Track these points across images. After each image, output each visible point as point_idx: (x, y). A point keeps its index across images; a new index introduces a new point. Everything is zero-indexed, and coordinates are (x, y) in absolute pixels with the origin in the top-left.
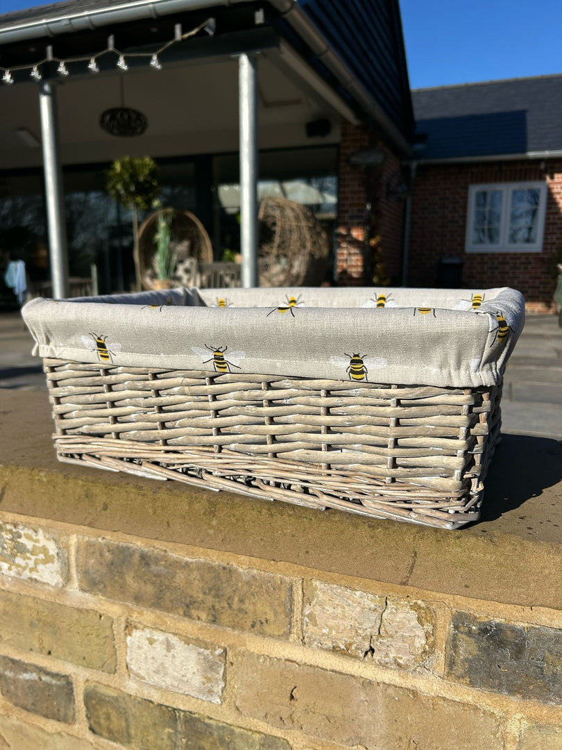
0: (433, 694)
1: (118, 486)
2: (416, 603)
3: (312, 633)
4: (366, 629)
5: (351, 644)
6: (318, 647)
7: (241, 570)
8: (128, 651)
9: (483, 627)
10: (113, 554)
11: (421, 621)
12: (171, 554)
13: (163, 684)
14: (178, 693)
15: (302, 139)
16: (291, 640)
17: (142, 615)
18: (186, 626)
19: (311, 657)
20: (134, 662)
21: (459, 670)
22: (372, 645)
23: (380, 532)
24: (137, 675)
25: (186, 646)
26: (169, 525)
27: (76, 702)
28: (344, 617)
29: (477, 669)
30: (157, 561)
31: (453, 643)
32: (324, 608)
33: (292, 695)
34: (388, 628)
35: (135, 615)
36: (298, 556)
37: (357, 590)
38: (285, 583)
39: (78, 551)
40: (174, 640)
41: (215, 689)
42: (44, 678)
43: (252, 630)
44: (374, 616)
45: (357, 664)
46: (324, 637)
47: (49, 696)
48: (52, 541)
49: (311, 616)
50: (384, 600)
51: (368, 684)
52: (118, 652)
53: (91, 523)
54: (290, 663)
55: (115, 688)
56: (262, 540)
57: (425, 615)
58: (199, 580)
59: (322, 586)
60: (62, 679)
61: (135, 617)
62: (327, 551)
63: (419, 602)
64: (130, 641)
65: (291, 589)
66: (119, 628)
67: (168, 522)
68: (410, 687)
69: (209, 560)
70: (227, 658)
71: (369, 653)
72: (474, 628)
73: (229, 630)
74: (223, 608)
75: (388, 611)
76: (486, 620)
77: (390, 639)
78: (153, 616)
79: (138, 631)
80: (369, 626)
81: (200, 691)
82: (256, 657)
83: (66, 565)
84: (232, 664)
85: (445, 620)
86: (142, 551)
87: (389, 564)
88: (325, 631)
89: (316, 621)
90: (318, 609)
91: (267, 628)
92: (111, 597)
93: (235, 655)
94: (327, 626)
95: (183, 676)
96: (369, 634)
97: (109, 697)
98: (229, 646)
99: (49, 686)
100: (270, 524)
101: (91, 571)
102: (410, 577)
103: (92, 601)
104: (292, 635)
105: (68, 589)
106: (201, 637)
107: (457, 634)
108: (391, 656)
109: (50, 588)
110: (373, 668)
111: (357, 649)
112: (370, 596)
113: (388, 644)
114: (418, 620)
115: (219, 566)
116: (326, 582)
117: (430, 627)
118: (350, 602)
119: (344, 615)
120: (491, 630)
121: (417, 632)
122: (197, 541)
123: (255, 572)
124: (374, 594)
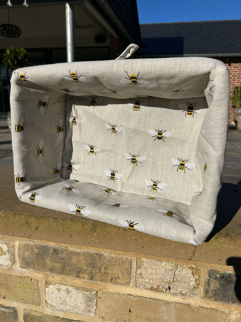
0: (197, 305)
1: (44, 218)
2: (191, 266)
3: (141, 282)
4: (167, 279)
5: (159, 286)
6: (143, 288)
7: (106, 255)
8: (47, 295)
9: (222, 275)
10: (38, 249)
12: (69, 248)
13: (65, 309)
14: (73, 313)
15: (93, 44)
16: (130, 285)
17: (54, 277)
18: (78, 282)
19: (140, 293)
20: (49, 300)
21: (210, 294)
22: (170, 286)
24: (52, 306)
25: (77, 291)
26: (71, 236)
27: (19, 319)
29: (218, 294)
30: (62, 252)
31: (208, 283)
32: (147, 270)
33: (130, 310)
34: (178, 278)
35: (50, 278)
36: (138, 249)
37: (163, 262)
38: (128, 259)
39: (19, 249)
40: (71, 289)
41: (92, 310)
42: (2, 309)
43: (111, 282)
44: (171, 273)
45: (162, 294)
46: (146, 283)
47: (5, 317)
48: (5, 244)
49: (141, 274)
50: (176, 266)
51: (167, 303)
52: (41, 296)
53: (29, 236)
54: (130, 296)
55: (39, 312)
56: (120, 242)
57: (195, 272)
58: (84, 260)
59: (146, 260)
60: (12, 309)
61: (50, 279)
62: (153, 246)
63: (193, 266)
64: (48, 290)
65: (131, 263)
66: (42, 285)
68: (187, 303)
69: (89, 251)
70: (98, 295)
71: (168, 289)
72: (218, 276)
73: (99, 282)
74: (96, 272)
75: (178, 270)
76: (224, 272)
77: (179, 283)
78: (60, 278)
79: (52, 285)
80: (169, 278)
81: (84, 311)
82: (112, 294)
83: (13, 255)
84: (100, 298)
85: (204, 273)
86: (54, 247)
87: (183, 251)
88: (147, 280)
89: (143, 276)
90: (144, 270)
91: (118, 280)
92: (38, 270)
93: (102, 294)
94: (148, 278)
95: (75, 305)
96: (168, 281)
97: (36, 316)
98: (99, 290)
99: (4, 313)
100: (124, 234)
101: (26, 258)
102: (193, 256)
103: (27, 272)
104: (131, 283)
105: (14, 267)
106: (85, 286)
107: (210, 279)
108: (179, 290)
109: (4, 267)
110: (170, 296)
111: (162, 288)
112: (170, 264)
113: (177, 285)
114: (192, 274)
115: (95, 253)
116: (148, 258)
117: (198, 277)
118: (160, 267)
119: (157, 273)
120: (226, 277)
121: (191, 279)
122: (86, 243)
123: (113, 255)
124: (172, 263)
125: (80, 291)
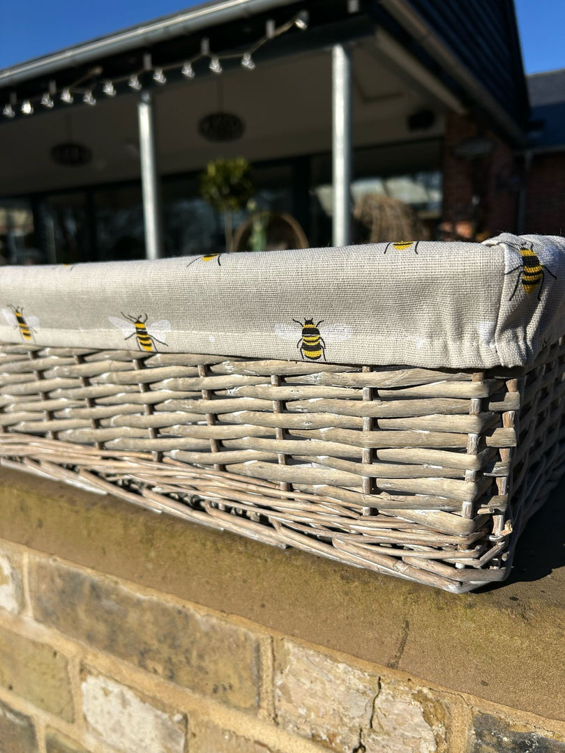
1: (52, 499)
2: (420, 692)
3: (286, 712)
4: (353, 718)
5: (335, 735)
6: (294, 731)
7: (198, 617)
8: (84, 700)
9: (519, 741)
10: (63, 580)
11: (428, 719)
12: (121, 588)
13: (121, 745)
15: (402, 132)
16: (260, 717)
17: (97, 658)
19: (286, 744)
20: (91, 713)
22: (362, 741)
23: (356, 587)
24: (95, 730)
25: (142, 704)
26: (104, 552)
27: (39, 747)
28: (324, 697)
30: (108, 594)
32: (299, 680)
34: (384, 722)
35: (90, 657)
36: (252, 609)
37: (339, 662)
38: (251, 640)
39: (30, 573)
40: (129, 695)
42: (9, 716)
43: (214, 696)
44: (364, 702)
46: (301, 720)
47: (14, 736)
48: (6, 558)
49: (283, 688)
50: (376, 681)
52: (74, 699)
53: (28, 542)
54: (261, 747)
55: (74, 740)
56: (207, 582)
57: (434, 711)
58: (153, 624)
59: (296, 650)
60: (25, 719)
61: (90, 660)
62: (288, 607)
63: (425, 690)
64: (85, 688)
65: (258, 649)
66: (74, 670)
67: (103, 549)
69: (162, 601)
70: (189, 727)
72: (505, 739)
73: (188, 691)
74: (181, 662)
75: (382, 697)
76: (524, 730)
77: (386, 737)
78: (108, 661)
79: (93, 677)
80: (357, 714)
82: (221, 732)
83: (20, 588)
84: (194, 735)
85: (463, 721)
86: (93, 581)
87: (371, 635)
88: (303, 711)
89: (290, 696)
90: (291, 679)
92: (66, 632)
93: (197, 725)
94: (304, 704)
95: (142, 740)
96: (357, 725)
97: (70, 749)
98: (190, 712)
99: (12, 725)
100: (216, 562)
101: (44, 598)
102: (400, 657)
103: (46, 634)
104: (261, 711)
105: (24, 617)
106: (158, 695)
107: (480, 745)
109: (7, 614)
111: (343, 743)
112: (358, 672)
113: (383, 743)
114: (424, 717)
115: (174, 608)
116: (300, 645)
117: (442, 730)
118: (332, 677)
119: (324, 694)
120: (531, 746)
121: (423, 733)
122: (136, 575)
123: (214, 621)
124: (363, 671)
125: (147, 704)
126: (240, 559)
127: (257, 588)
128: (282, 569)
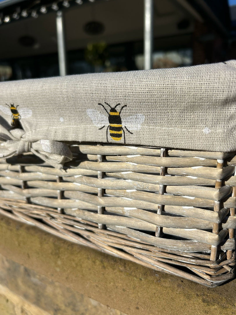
17: (30, 307)
26: (29, 257)
30: (34, 274)
56: (97, 286)
58: (62, 295)
61: (26, 307)
67: (28, 254)
78: (36, 310)
86: (25, 267)
100: (103, 274)
126: (121, 275)
127: (133, 295)
128: (154, 287)
